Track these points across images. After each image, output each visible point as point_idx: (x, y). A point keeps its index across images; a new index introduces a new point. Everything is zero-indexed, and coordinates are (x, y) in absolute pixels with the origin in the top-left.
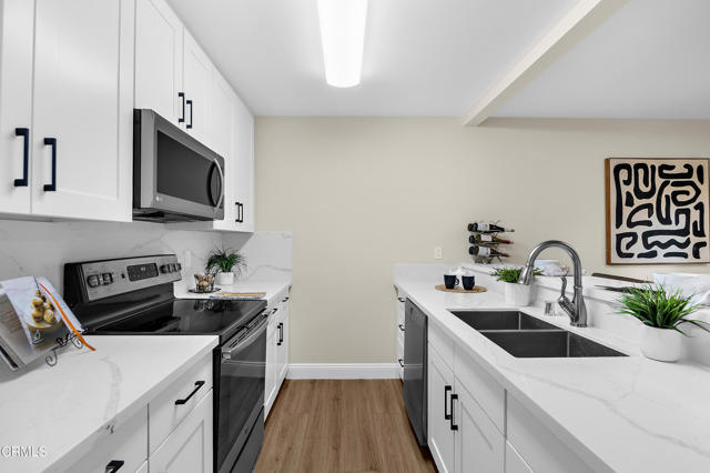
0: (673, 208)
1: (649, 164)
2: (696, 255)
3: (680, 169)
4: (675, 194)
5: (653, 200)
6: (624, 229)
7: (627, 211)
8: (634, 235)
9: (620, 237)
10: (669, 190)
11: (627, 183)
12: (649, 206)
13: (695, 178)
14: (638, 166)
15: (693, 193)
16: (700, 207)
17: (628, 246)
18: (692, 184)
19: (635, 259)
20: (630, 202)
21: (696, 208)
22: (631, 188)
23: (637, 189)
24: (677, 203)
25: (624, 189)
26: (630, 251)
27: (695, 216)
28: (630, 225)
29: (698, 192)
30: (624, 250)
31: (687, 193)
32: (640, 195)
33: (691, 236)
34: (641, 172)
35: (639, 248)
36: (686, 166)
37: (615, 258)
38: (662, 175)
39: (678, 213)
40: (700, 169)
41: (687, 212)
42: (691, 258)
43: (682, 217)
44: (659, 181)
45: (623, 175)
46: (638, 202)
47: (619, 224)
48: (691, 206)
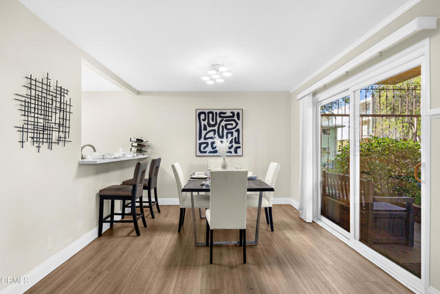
0: (225, 131)
1: (214, 112)
2: (236, 152)
3: (229, 114)
4: (226, 125)
5: (216, 128)
6: (202, 140)
7: (204, 133)
8: (207, 144)
9: (200, 144)
10: (223, 123)
11: (204, 120)
12: (214, 131)
13: (235, 118)
14: (209, 113)
15: (234, 124)
16: (238, 131)
17: (204, 148)
18: (234, 120)
19: (207, 154)
20: (205, 129)
21: (236, 131)
22: (206, 123)
23: (208, 123)
24: (227, 129)
25: (203, 123)
26: (205, 150)
27: (235, 134)
28: (205, 139)
29: (237, 124)
30: (202, 150)
31: (232, 125)
32: (210, 125)
33: (234, 143)
34: (211, 115)
35: (209, 149)
36: (232, 113)
37: (199, 154)
38: (220, 117)
39: (227, 133)
40: (238, 114)
41: (232, 133)
42: (233, 154)
43: (229, 135)
44: (219, 119)
45: (202, 117)
46: (209, 129)
47: (200, 138)
48: (234, 131)
